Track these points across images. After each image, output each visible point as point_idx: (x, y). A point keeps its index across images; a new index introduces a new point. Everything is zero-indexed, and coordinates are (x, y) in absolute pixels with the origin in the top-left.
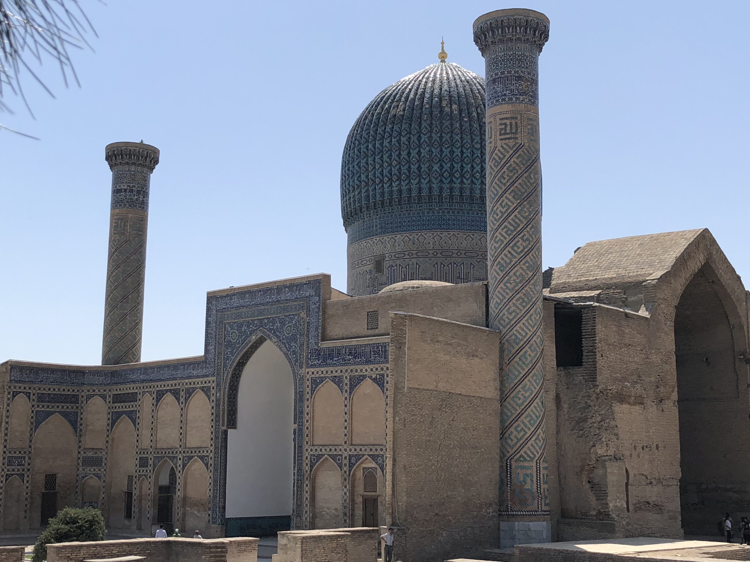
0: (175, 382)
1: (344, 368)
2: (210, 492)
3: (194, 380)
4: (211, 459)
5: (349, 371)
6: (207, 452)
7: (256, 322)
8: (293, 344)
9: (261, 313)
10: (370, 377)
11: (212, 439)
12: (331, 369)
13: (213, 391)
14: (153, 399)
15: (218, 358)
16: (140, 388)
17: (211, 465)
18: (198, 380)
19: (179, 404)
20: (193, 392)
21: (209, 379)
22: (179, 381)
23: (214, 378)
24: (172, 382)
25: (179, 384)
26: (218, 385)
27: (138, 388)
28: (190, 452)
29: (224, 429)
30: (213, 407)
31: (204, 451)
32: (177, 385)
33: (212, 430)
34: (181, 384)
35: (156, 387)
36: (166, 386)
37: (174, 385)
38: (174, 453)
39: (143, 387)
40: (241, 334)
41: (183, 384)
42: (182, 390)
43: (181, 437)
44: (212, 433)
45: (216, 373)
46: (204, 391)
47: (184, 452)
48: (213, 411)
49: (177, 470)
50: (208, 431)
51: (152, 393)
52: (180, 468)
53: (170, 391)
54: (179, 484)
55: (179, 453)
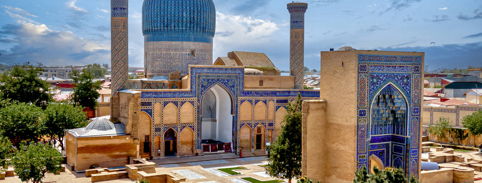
0: (175, 98)
1: (253, 97)
2: (195, 139)
3: (186, 98)
4: (195, 127)
5: (255, 98)
6: (193, 124)
8: (233, 88)
9: (218, 76)
10: (262, 101)
11: (195, 120)
12: (248, 97)
13: (195, 103)
14: (162, 105)
15: (198, 91)
16: (153, 100)
17: (195, 129)
18: (188, 98)
19: (177, 107)
20: (184, 103)
21: (194, 98)
22: (177, 98)
23: (196, 98)
24: (173, 99)
25: (177, 100)
26: (198, 100)
27: (152, 100)
28: (184, 125)
29: (202, 116)
30: (195, 109)
31: (191, 124)
32: (176, 100)
33: (195, 116)
34: (178, 100)
35: (163, 100)
36: (170, 100)
37: (174, 100)
38: (176, 125)
39: (156, 100)
40: (208, 83)
41: (179, 100)
42: (179, 102)
43: (179, 119)
44: (195, 118)
45: (197, 96)
46: (190, 102)
47: (181, 125)
48: (196, 110)
49: (177, 132)
50: (192, 117)
51: (161, 102)
52: (179, 131)
53: (172, 102)
54: (179, 137)
55: (178, 125)
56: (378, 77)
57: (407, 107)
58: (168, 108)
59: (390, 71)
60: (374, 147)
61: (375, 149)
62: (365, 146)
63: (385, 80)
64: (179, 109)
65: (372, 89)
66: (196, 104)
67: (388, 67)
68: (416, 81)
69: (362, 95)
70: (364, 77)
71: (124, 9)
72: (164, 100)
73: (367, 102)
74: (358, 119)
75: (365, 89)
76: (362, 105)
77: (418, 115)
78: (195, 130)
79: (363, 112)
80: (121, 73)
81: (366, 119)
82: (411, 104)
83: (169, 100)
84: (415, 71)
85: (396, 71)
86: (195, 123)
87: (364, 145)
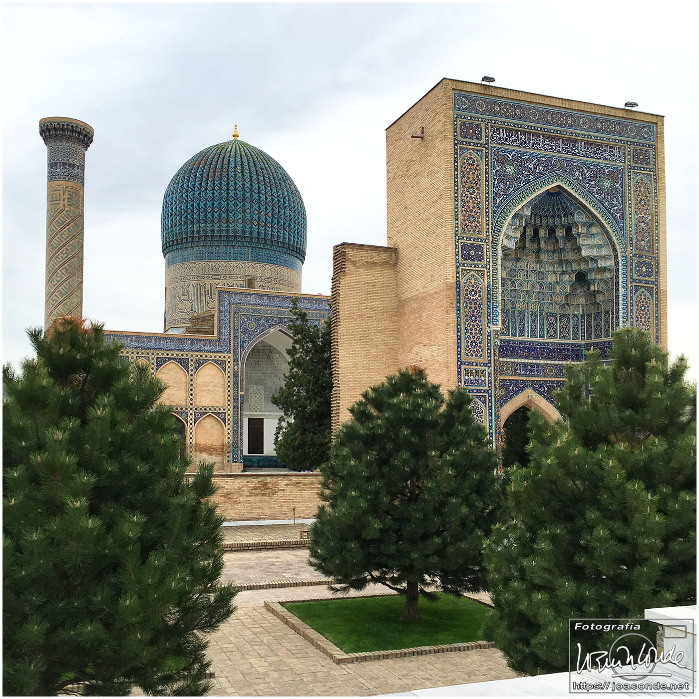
0: (182, 353)
2: (229, 440)
3: (206, 354)
4: (229, 415)
6: (224, 410)
7: (275, 319)
9: (281, 313)
11: (229, 400)
13: (228, 365)
14: (153, 364)
17: (229, 420)
18: (211, 354)
19: (188, 371)
20: (203, 363)
21: (224, 355)
22: (187, 353)
23: (230, 355)
24: (178, 353)
25: (187, 355)
26: (236, 360)
27: (130, 353)
28: (203, 409)
29: (243, 393)
30: (229, 377)
31: (220, 409)
32: (185, 356)
33: (229, 393)
34: (189, 355)
35: (155, 354)
36: (170, 355)
37: (180, 355)
38: (184, 409)
39: (138, 353)
40: (259, 325)
41: (192, 356)
42: (192, 360)
43: (191, 397)
44: (229, 396)
45: (232, 352)
46: (218, 364)
47: (196, 409)
48: (229, 379)
49: (187, 423)
50: (222, 394)
51: (150, 358)
52: (191, 422)
53: (174, 359)
54: (191, 433)
55: (189, 409)
56: (520, 162)
57: (616, 257)
58: (166, 371)
59: (559, 152)
60: (531, 371)
61: (534, 376)
62: (485, 345)
63: (539, 173)
64: (192, 375)
65: (502, 193)
66: (230, 366)
67: (552, 138)
68: (642, 189)
69: (471, 205)
70: (475, 156)
71: (72, 166)
72: (158, 354)
73: (487, 224)
74: (457, 267)
75: (478, 189)
76: (469, 231)
77: (653, 283)
78: (229, 422)
79: (472, 249)
80: (61, 293)
81: (485, 269)
82: (630, 248)
83: (168, 355)
84: (637, 163)
85: (576, 154)
86: (229, 407)
87: (480, 343)
